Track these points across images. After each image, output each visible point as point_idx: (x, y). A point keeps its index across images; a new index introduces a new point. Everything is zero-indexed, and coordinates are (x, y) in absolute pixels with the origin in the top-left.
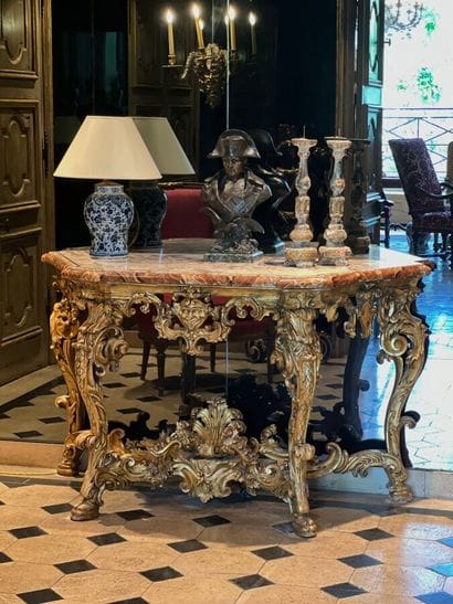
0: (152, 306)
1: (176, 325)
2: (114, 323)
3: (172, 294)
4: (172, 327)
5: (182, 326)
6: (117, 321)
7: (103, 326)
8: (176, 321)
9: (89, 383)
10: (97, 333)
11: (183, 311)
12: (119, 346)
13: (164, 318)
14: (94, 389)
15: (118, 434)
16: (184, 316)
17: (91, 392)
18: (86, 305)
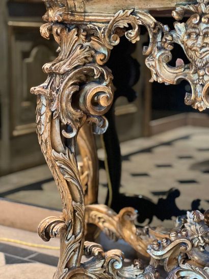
0: (143, 30)
1: (179, 61)
2: (94, 62)
3: (174, 9)
4: (172, 64)
5: (187, 61)
6: (99, 58)
7: (76, 63)
8: (178, 54)
9: (53, 147)
10: (66, 73)
11: (189, 35)
12: (98, 94)
13: (159, 49)
14: (60, 155)
15: (129, 214)
16: (190, 43)
17: (56, 159)
18: (50, 30)
